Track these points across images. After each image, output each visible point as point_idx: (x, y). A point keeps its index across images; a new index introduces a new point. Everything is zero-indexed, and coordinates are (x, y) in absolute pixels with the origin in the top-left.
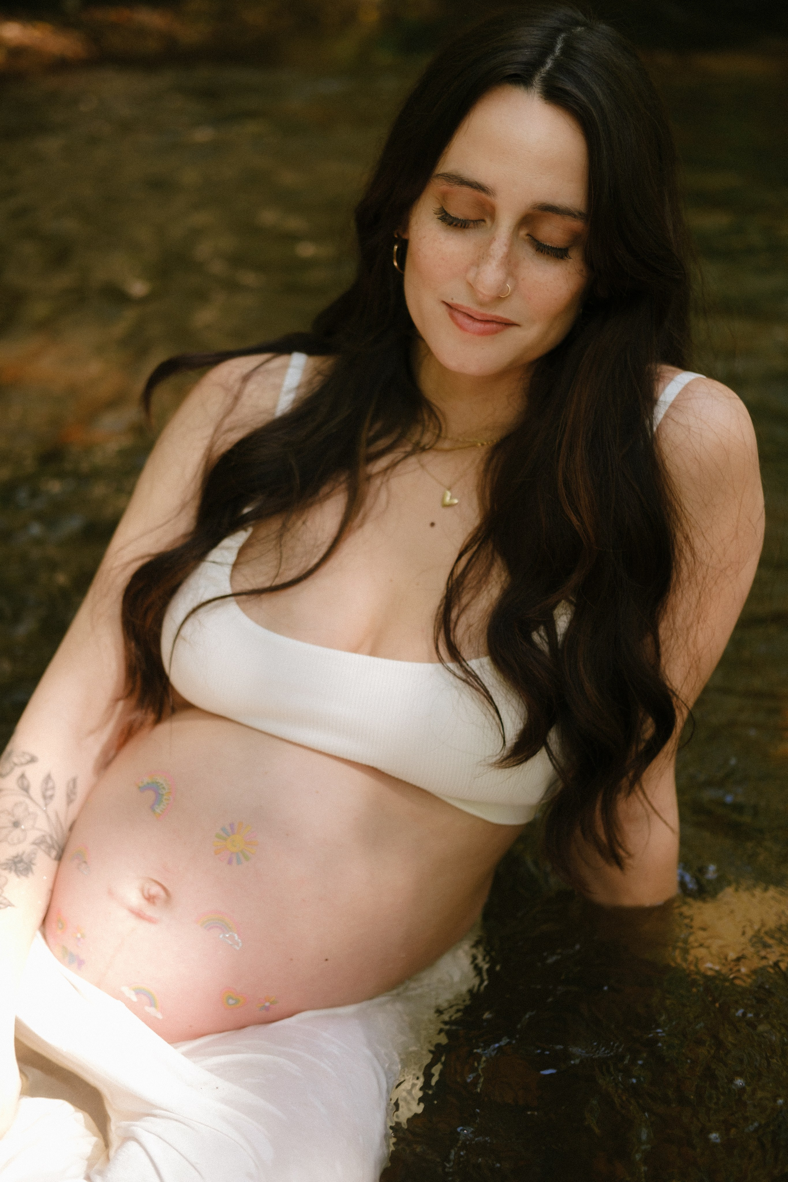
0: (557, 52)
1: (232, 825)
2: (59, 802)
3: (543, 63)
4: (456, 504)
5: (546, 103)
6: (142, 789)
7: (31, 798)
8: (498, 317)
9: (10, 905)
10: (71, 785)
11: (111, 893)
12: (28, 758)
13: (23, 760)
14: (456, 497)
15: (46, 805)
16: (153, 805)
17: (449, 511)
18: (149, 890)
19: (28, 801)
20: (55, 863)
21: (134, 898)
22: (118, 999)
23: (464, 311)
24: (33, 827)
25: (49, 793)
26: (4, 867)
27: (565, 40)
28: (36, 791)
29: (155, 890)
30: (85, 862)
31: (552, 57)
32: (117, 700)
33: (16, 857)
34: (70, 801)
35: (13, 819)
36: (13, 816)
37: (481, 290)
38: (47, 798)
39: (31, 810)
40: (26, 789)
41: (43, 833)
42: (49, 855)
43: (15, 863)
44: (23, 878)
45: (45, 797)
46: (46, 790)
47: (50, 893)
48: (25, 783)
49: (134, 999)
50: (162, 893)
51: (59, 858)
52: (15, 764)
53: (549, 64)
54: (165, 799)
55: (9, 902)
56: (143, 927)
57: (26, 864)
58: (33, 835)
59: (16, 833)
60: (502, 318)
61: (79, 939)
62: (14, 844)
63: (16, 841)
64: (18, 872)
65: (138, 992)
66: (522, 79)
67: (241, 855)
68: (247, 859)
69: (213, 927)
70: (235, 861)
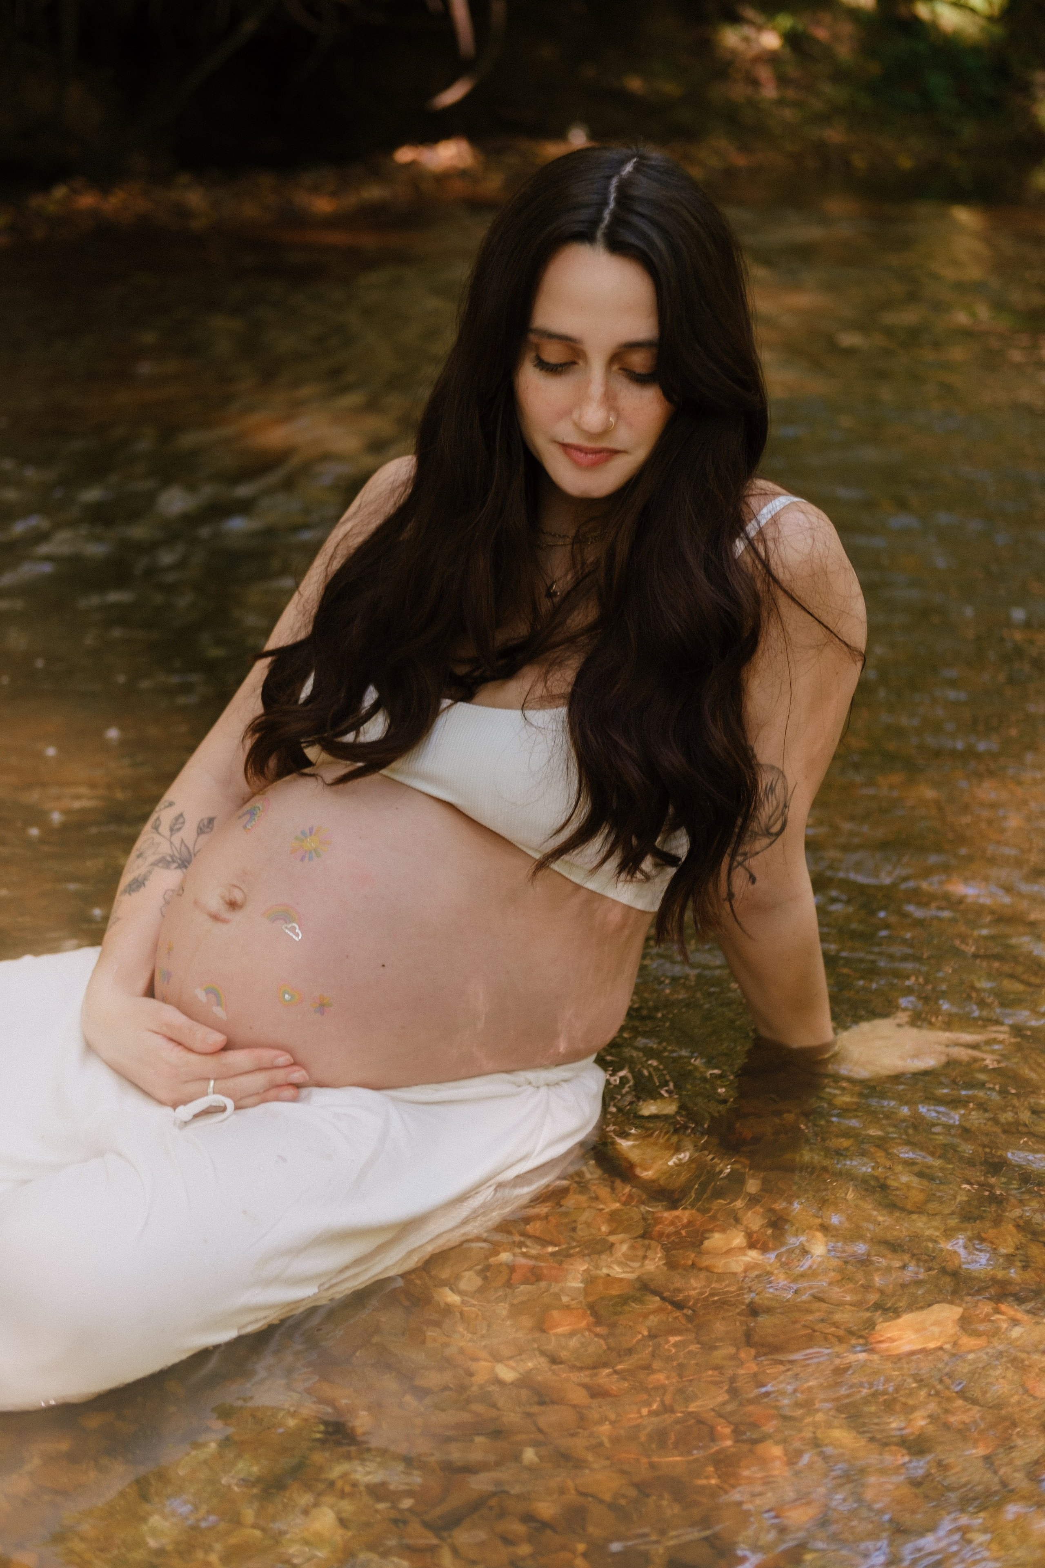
0: (611, 204)
1: (311, 830)
3: (600, 218)
7: (159, 834)
8: (605, 448)
11: (196, 903)
12: (167, 804)
16: (247, 823)
18: (229, 896)
21: (215, 903)
23: (575, 447)
24: (154, 853)
25: (177, 827)
27: (617, 186)
29: (235, 895)
31: (607, 211)
33: (134, 880)
37: (588, 427)
41: (162, 856)
43: (131, 885)
46: (174, 825)
49: (203, 999)
50: (241, 897)
53: (606, 219)
54: (258, 817)
56: (217, 927)
58: (152, 859)
60: (608, 448)
61: (169, 953)
62: (134, 871)
63: (136, 869)
64: (132, 891)
65: (208, 991)
66: (586, 236)
67: (314, 854)
68: (318, 856)
69: (281, 919)
70: (307, 858)
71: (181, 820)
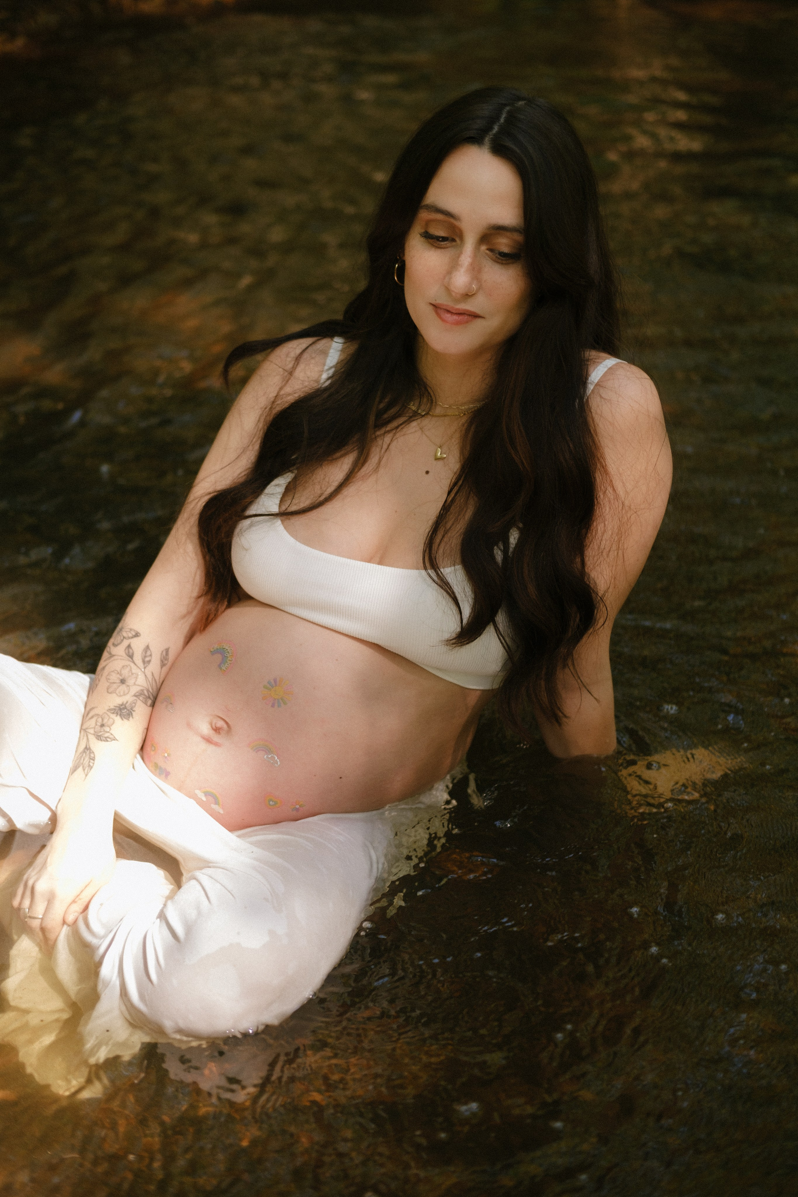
0: (502, 120)
1: (275, 681)
2: (154, 666)
3: (491, 128)
4: (445, 458)
5: (494, 156)
6: (213, 653)
7: (134, 662)
8: (468, 311)
9: (115, 739)
10: (164, 653)
11: (189, 725)
12: (134, 634)
13: (130, 635)
14: (445, 454)
15: (145, 668)
16: (221, 664)
17: (440, 463)
18: (215, 723)
19: (132, 665)
20: (151, 708)
21: (205, 728)
22: (191, 798)
23: (444, 307)
24: (135, 684)
25: (147, 659)
26: (112, 712)
27: (509, 112)
28: (138, 658)
29: (220, 724)
30: (171, 703)
31: (498, 124)
32: (199, 597)
33: (122, 705)
34: (163, 665)
35: (121, 678)
36: (121, 675)
37: (454, 289)
38: (146, 662)
39: (134, 671)
40: (131, 656)
41: (142, 688)
42: (146, 703)
43: (120, 709)
44: (125, 720)
45: (144, 662)
46: (145, 657)
47: (145, 731)
48: (131, 651)
49: (204, 799)
50: (225, 726)
51: (153, 705)
52: (124, 638)
53: (496, 128)
54: (229, 660)
55: (115, 737)
56: (211, 748)
57: (128, 710)
58: (135, 690)
59: (123, 687)
60: (470, 312)
61: (166, 757)
62: (120, 696)
63: (122, 694)
64: (122, 716)
65: (206, 794)
66: (476, 140)
67: (281, 701)
68: (285, 703)
69: (260, 750)
70: (276, 705)
71: (148, 653)
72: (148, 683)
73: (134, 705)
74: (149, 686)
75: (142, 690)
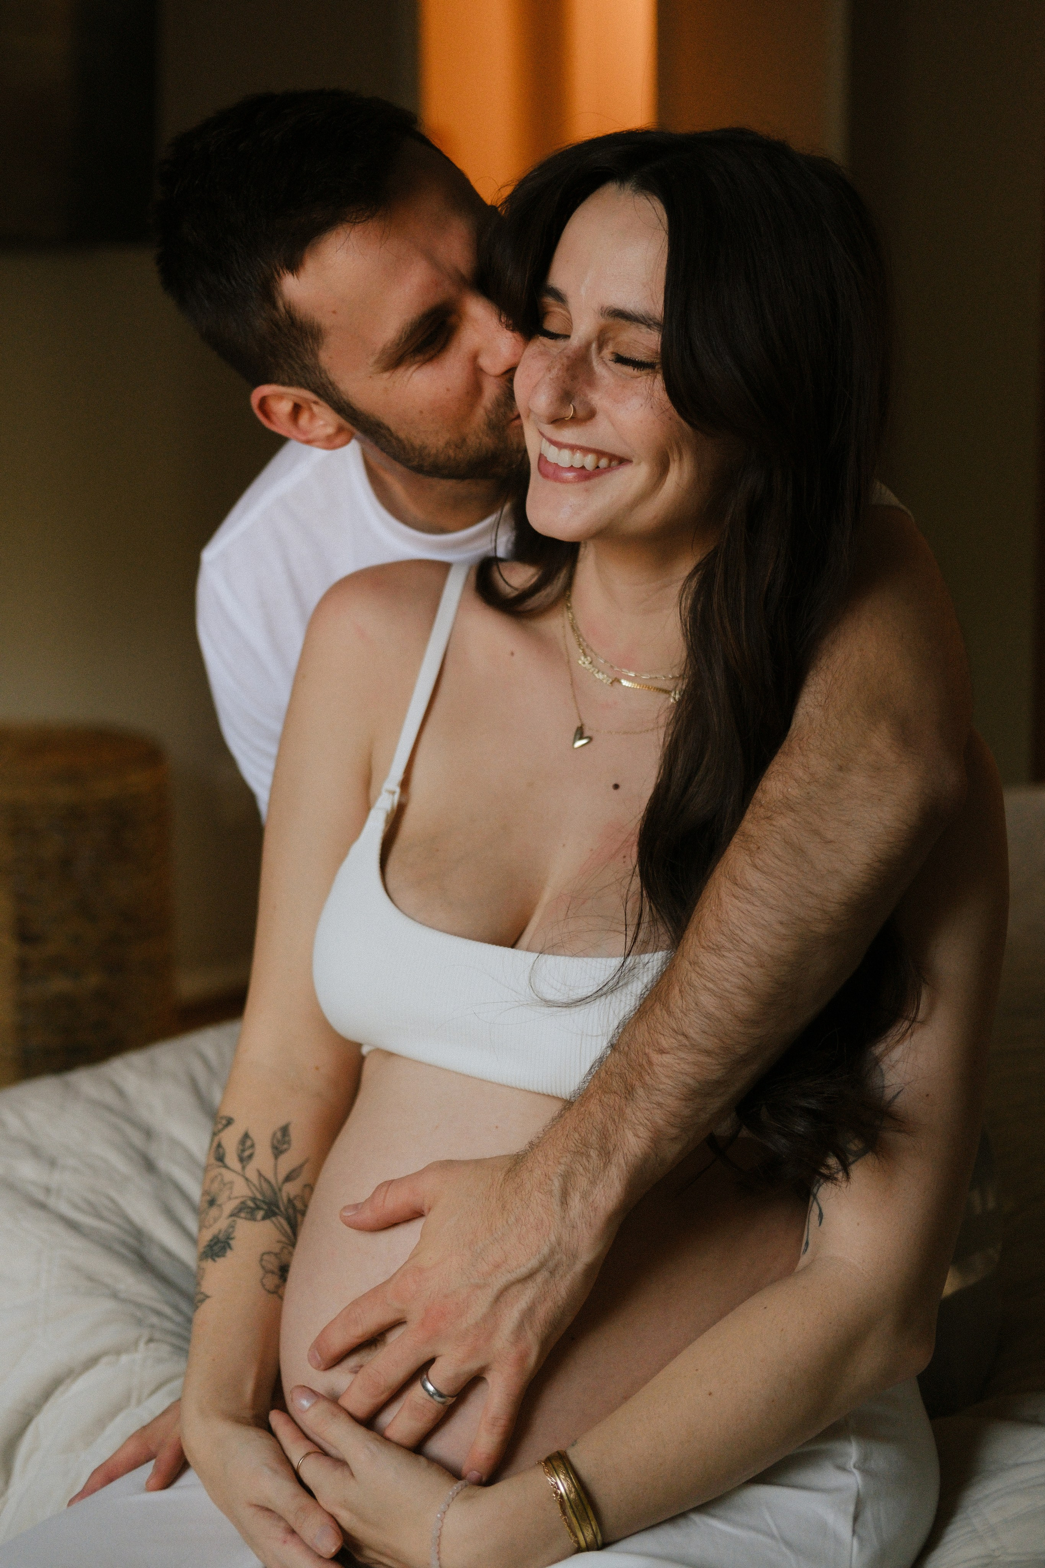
2: (262, 1160)
9: (208, 1297)
13: (219, 1127)
15: (244, 1168)
19: (224, 1171)
26: (200, 1257)
28: (232, 1159)
34: (278, 1153)
35: (210, 1197)
36: (210, 1193)
38: (244, 1159)
39: (227, 1180)
40: (221, 1159)
42: (252, 1220)
44: (221, 1260)
45: (241, 1160)
48: (221, 1150)
55: (207, 1294)
57: (223, 1242)
59: (214, 1212)
72: (253, 1188)
73: (231, 1230)
74: (255, 1192)
75: (243, 1203)
